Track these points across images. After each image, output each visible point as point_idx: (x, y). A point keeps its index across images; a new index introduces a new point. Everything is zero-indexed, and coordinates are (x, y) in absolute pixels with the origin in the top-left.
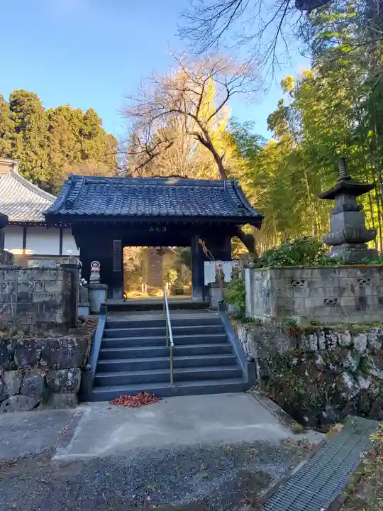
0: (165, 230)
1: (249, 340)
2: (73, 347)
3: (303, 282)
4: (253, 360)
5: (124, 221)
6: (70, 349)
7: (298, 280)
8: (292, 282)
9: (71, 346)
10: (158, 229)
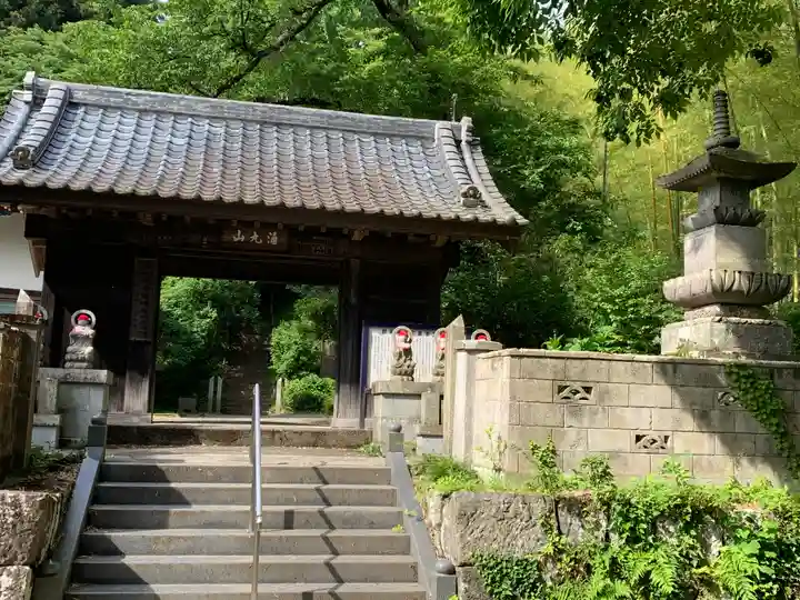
2: (18, 515)
3: (588, 390)
4: (451, 571)
6: (10, 520)
7: (577, 386)
8: (561, 389)
9: (12, 512)
10: (255, 237)
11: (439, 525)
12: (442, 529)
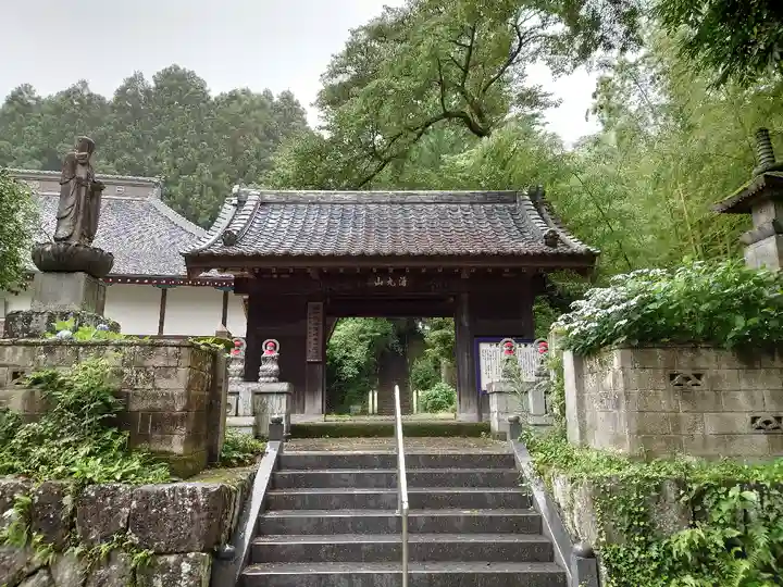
0: (404, 283)
1: (578, 505)
2: (196, 506)
3: (698, 376)
4: (590, 554)
5: (325, 265)
6: (189, 510)
7: (689, 373)
8: (672, 377)
9: (191, 504)
10: (390, 282)
11: (572, 508)
12: (575, 511)
